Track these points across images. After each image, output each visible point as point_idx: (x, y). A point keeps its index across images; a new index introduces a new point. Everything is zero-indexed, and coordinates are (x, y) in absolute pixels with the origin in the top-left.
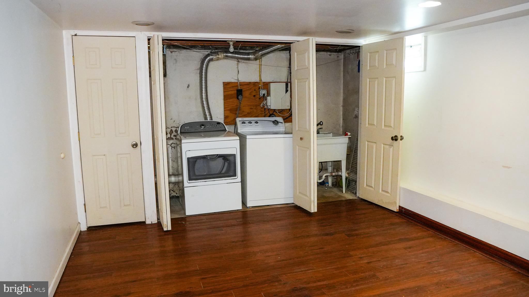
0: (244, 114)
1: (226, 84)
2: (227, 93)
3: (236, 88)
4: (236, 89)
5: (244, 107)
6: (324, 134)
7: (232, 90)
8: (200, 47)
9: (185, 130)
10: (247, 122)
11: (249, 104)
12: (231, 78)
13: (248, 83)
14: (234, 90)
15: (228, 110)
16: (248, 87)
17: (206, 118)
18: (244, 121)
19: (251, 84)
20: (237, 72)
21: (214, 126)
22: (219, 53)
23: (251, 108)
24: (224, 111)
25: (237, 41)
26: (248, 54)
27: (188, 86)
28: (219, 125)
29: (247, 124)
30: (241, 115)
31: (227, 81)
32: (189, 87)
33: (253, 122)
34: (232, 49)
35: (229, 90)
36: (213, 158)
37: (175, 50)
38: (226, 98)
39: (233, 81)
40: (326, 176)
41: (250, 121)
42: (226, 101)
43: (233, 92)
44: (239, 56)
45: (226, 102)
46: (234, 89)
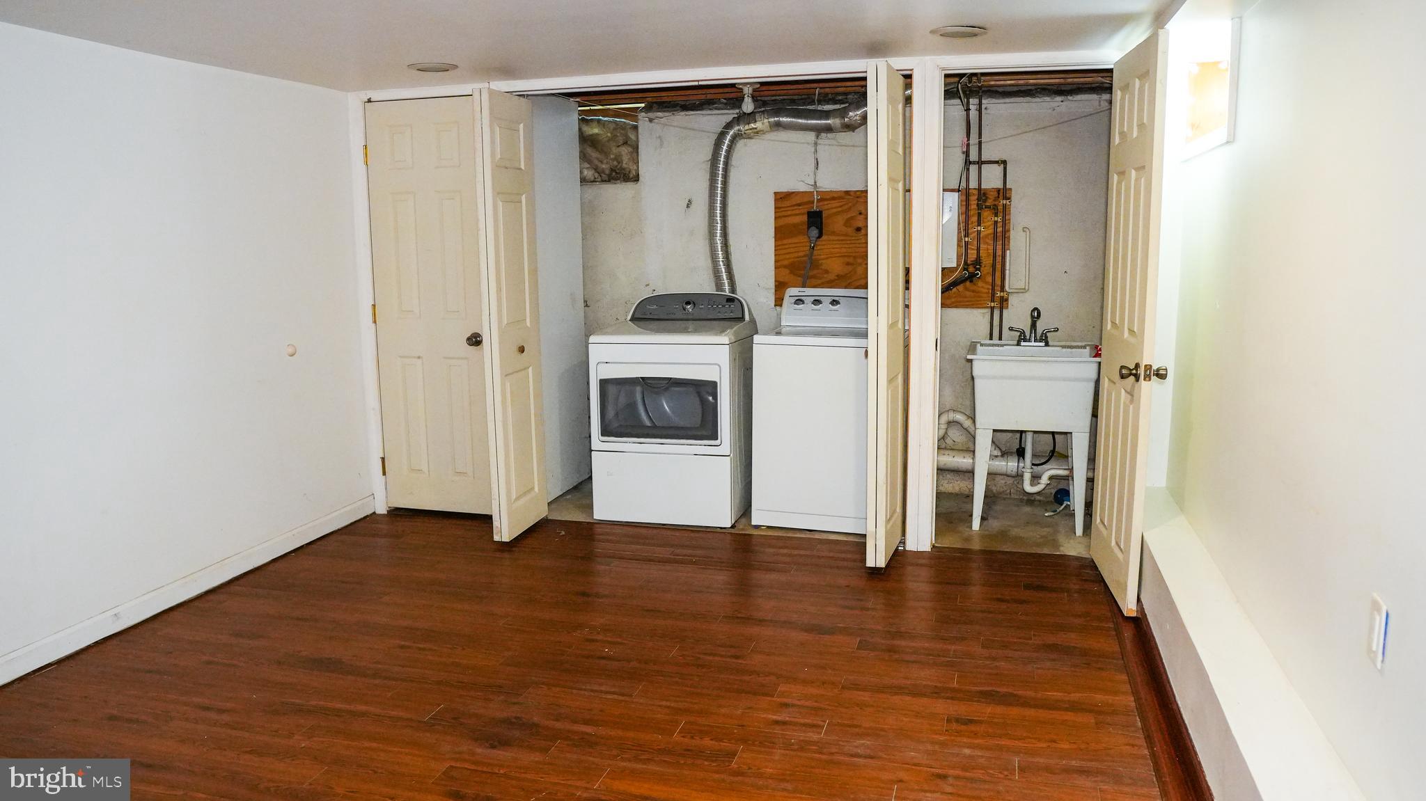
0: (828, 280)
1: (782, 196)
2: (782, 222)
3: (805, 209)
4: (806, 211)
5: (827, 258)
6: (1063, 347)
7: (797, 212)
8: (723, 103)
9: (645, 314)
10: (806, 299)
11: (844, 250)
12: (797, 181)
13: (843, 195)
14: (803, 214)
15: (785, 267)
16: (841, 204)
17: (719, 286)
18: (802, 298)
19: (850, 195)
20: (813, 165)
21: (717, 306)
22: (757, 116)
23: (848, 264)
24: (776, 268)
25: (762, 84)
26: (827, 115)
27: (688, 204)
28: (730, 304)
29: (808, 305)
30: (819, 282)
31: (784, 188)
32: (692, 207)
33: (827, 301)
34: (748, 106)
35: (789, 213)
36: (659, 386)
37: (660, 114)
38: (781, 233)
39: (802, 188)
40: (1053, 476)
41: (817, 298)
42: (780, 243)
43: (797, 220)
44: (800, 121)
45: (779, 246)
46: (802, 211)
